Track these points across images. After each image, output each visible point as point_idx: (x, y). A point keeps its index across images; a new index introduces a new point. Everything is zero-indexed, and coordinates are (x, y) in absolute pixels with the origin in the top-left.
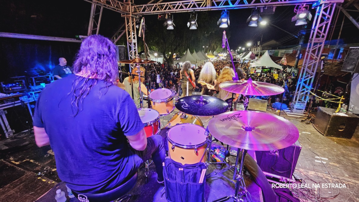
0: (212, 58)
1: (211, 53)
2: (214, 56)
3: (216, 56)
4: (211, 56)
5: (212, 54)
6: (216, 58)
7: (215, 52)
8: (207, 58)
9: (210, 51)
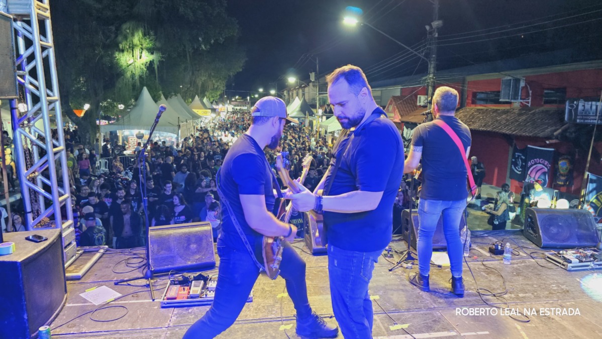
7: (205, 100)
8: (196, 117)
9: (197, 97)
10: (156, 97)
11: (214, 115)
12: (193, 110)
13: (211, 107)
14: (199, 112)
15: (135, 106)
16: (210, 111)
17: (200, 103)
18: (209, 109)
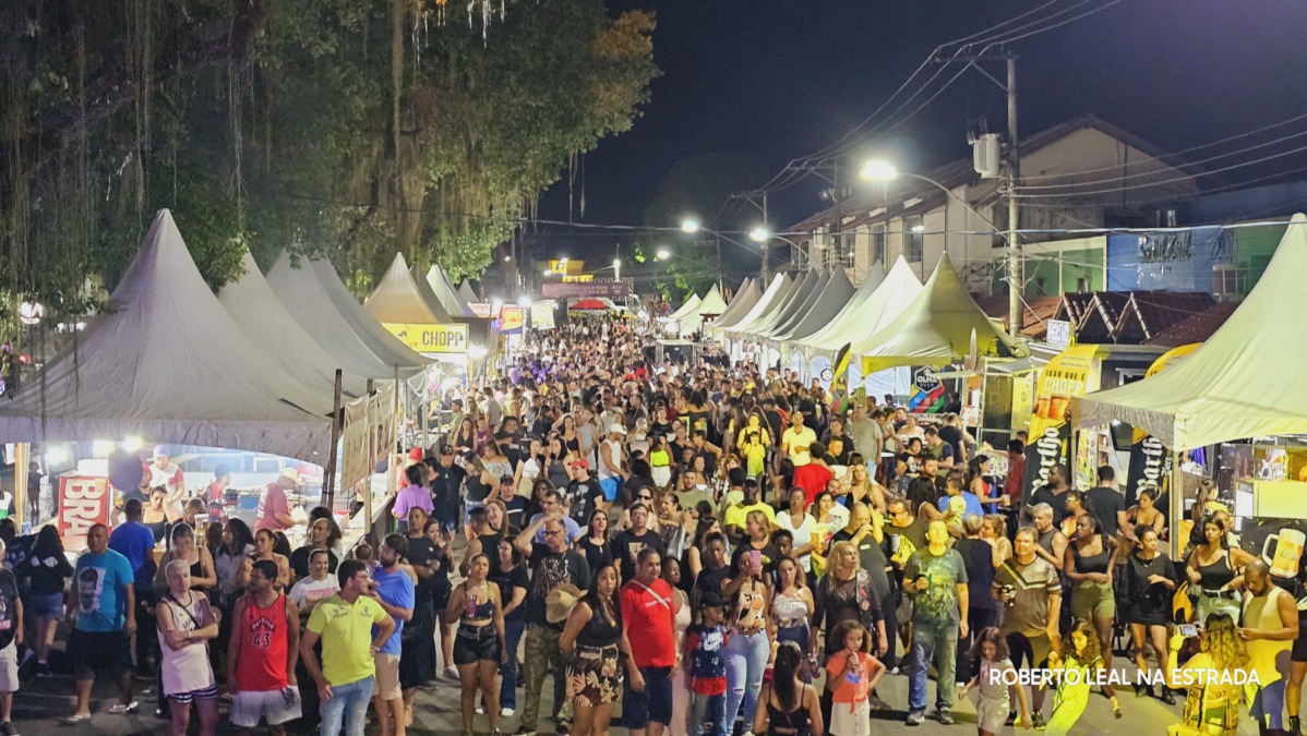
7: (434, 275)
9: (400, 260)
10: (218, 263)
11: (479, 351)
12: (386, 325)
13: (462, 313)
14: (413, 335)
15: (108, 311)
16: (463, 329)
17: (412, 289)
18: (457, 320)
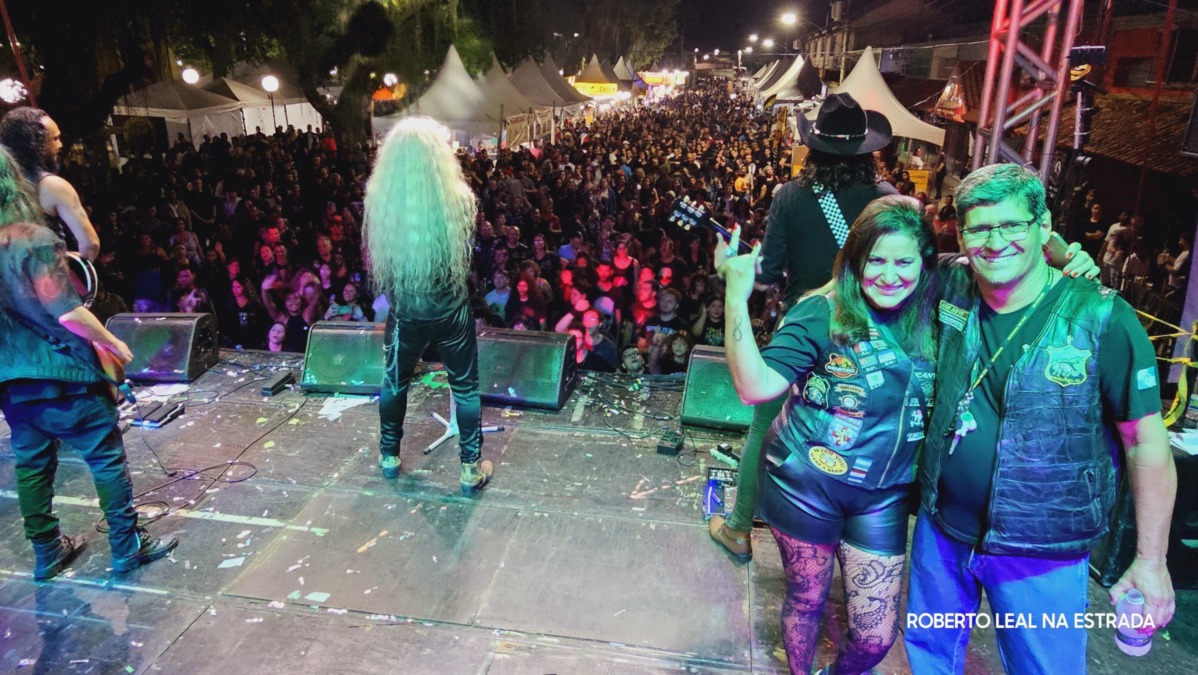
0: (605, 97)
1: (598, 69)
2: (615, 86)
3: (626, 84)
4: (597, 86)
5: (601, 74)
6: (626, 95)
8: (573, 98)
